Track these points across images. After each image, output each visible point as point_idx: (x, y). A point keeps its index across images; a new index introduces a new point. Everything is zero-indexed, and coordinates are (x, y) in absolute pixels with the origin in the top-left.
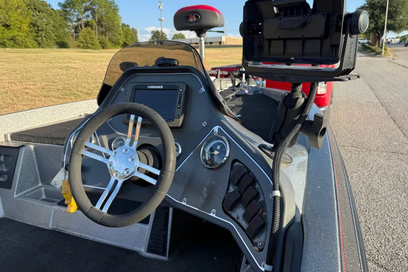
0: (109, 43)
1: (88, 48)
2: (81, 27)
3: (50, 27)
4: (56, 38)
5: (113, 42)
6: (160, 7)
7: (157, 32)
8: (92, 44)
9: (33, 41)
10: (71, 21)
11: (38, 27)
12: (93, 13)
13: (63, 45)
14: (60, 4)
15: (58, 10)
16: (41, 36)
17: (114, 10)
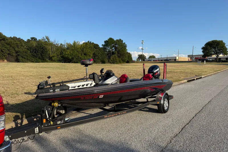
0: (121, 61)
1: (114, 63)
2: (110, 54)
3: (99, 55)
4: (101, 59)
5: (123, 61)
6: (142, 43)
7: (141, 55)
8: (116, 62)
10: (106, 51)
11: (95, 55)
12: (116, 48)
13: (103, 62)
14: (103, 45)
15: (102, 48)
16: (96, 58)
17: (124, 47)
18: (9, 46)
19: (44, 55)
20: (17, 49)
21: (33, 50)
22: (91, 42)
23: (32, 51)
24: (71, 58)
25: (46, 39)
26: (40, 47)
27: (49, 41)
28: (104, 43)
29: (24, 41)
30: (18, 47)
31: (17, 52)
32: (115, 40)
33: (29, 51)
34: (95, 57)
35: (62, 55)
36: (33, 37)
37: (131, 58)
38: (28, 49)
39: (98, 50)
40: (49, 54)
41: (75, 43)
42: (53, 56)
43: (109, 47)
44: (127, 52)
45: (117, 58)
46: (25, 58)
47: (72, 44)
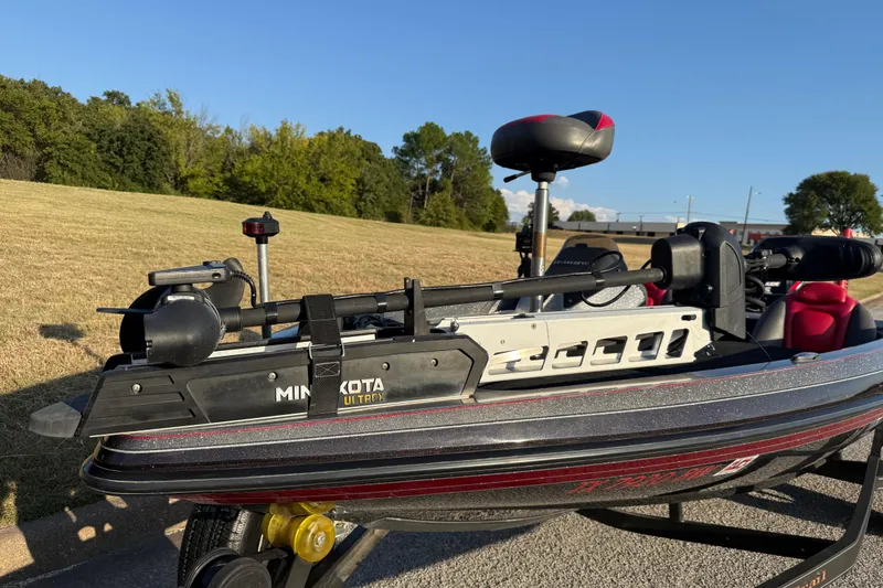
0: (466, 220)
1: (438, 225)
2: (424, 187)
3: (381, 187)
4: (387, 205)
5: (471, 219)
8: (446, 221)
9: (352, 207)
10: (408, 175)
11: (364, 185)
12: (447, 168)
13: (394, 217)
14: (396, 148)
15: (393, 160)
16: (364, 201)
17: (483, 164)
18: (10, 115)
19: (154, 168)
20: (41, 131)
21: (111, 142)
22: (348, 133)
23: (105, 143)
24: (263, 189)
25: (167, 101)
26: (142, 132)
27: (179, 112)
28: (404, 143)
29: (74, 101)
30: (48, 125)
31: (40, 145)
32: (448, 133)
33: (94, 146)
34: (361, 195)
35: (228, 175)
36: (116, 90)
37: (505, 214)
38: (88, 135)
39: (377, 166)
40: (178, 165)
41: (284, 130)
42: (193, 176)
43: (423, 160)
44: (491, 189)
45: (451, 207)
46: (72, 172)
47: (274, 133)
